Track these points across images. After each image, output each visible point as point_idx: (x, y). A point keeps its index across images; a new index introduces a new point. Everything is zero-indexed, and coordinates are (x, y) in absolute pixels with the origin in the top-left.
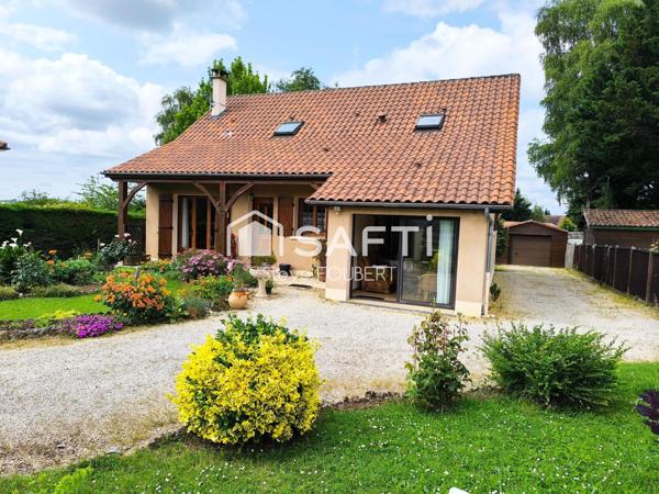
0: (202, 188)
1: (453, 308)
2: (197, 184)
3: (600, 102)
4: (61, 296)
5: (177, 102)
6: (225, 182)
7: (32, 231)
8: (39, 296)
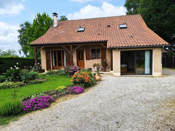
0: (64, 47)
1: (152, 75)
2: (62, 46)
3: (150, 22)
4: (38, 83)
5: (25, 26)
6: (72, 45)
7: (2, 65)
8: (32, 84)
